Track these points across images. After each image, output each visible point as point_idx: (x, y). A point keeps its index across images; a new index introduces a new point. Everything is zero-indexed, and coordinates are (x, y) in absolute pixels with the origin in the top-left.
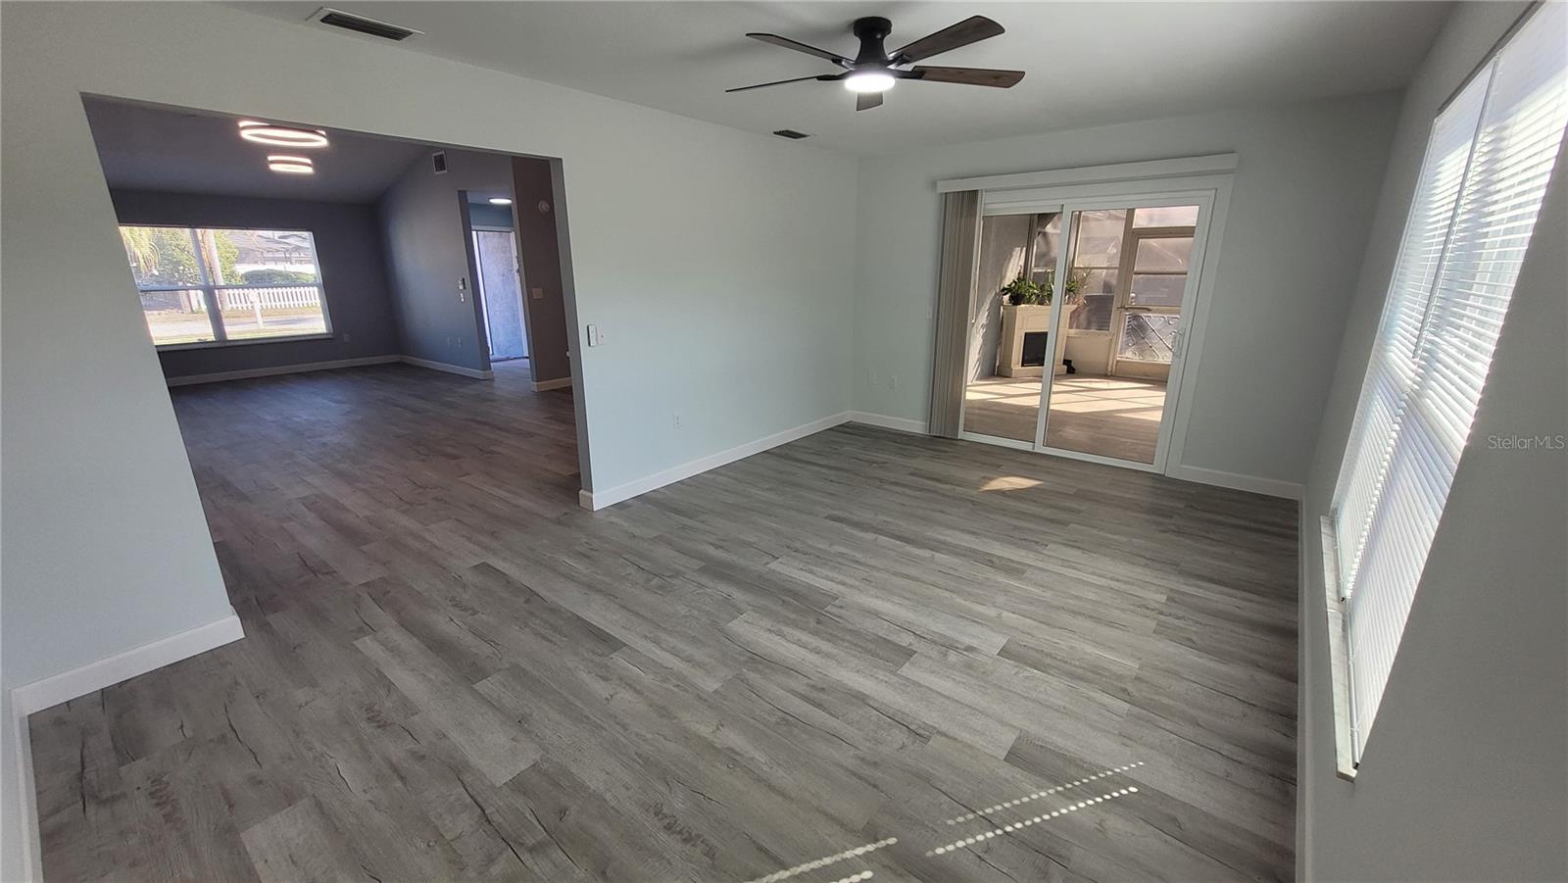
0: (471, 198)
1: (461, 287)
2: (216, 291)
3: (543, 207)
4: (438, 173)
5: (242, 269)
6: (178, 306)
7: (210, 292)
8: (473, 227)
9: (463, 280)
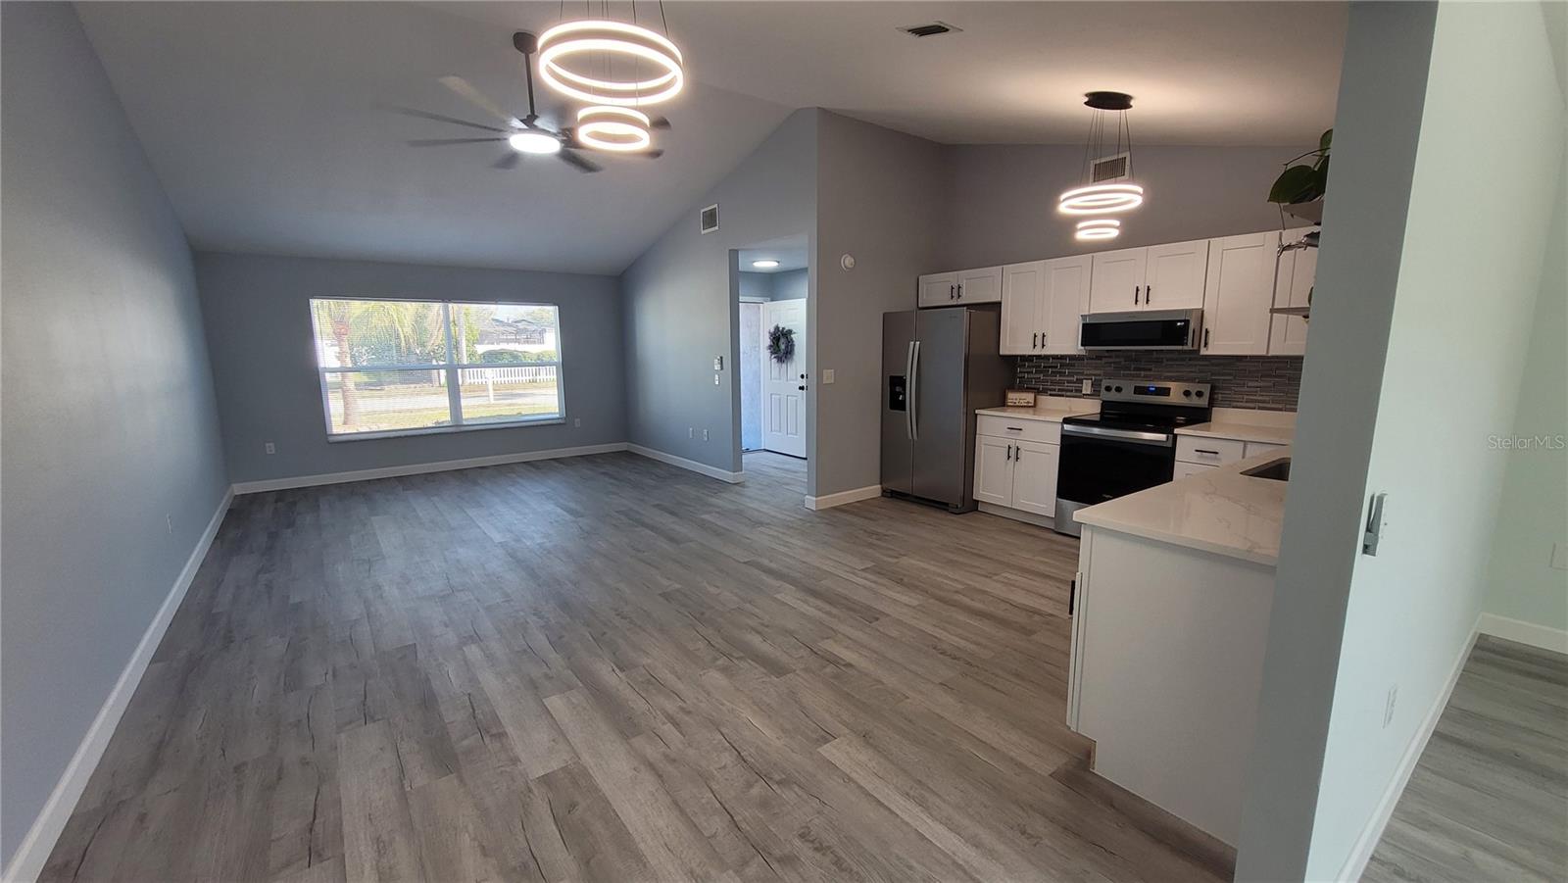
0: (743, 265)
1: (717, 367)
2: (459, 371)
3: (847, 262)
4: (706, 231)
5: (481, 349)
6: (430, 381)
7: (452, 371)
8: (741, 299)
9: (721, 358)
